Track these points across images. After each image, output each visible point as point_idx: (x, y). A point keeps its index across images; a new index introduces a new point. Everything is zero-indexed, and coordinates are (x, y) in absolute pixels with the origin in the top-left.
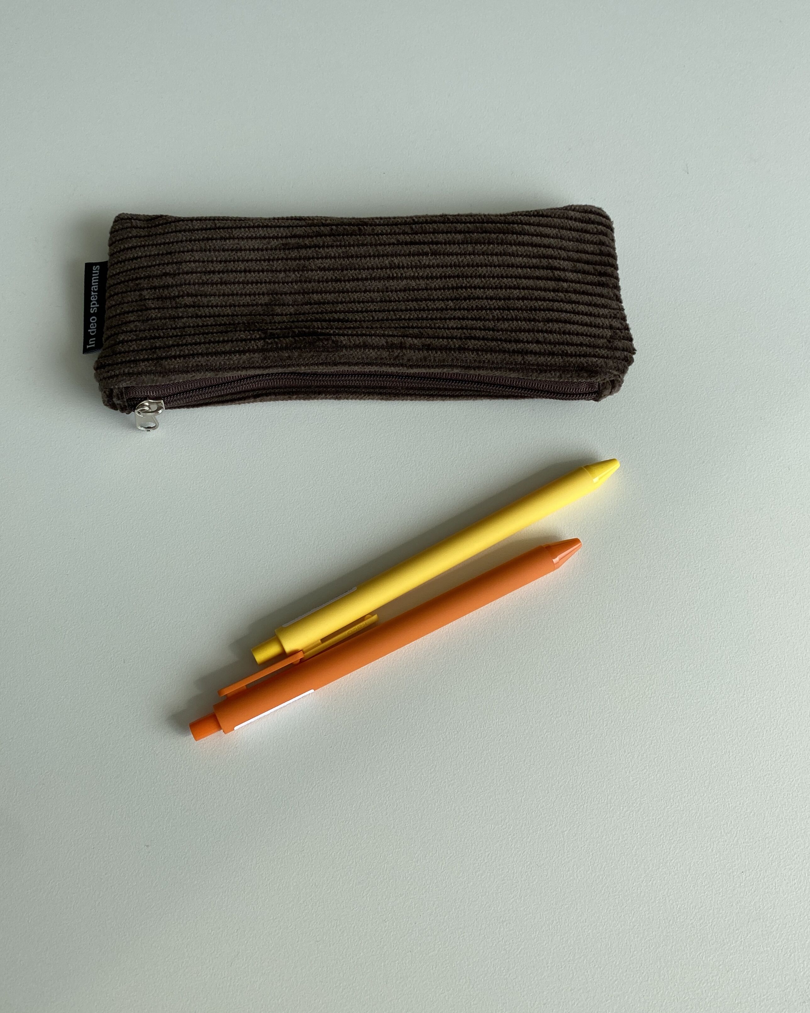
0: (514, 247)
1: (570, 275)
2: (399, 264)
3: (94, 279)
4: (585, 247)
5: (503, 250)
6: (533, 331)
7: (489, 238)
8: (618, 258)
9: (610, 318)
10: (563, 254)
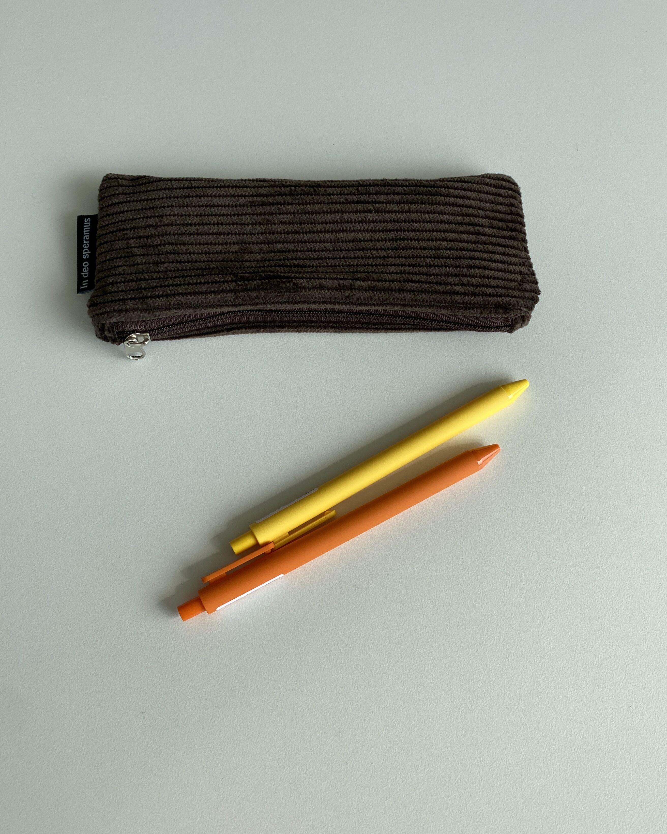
0: (442, 206)
1: (487, 230)
2: (348, 219)
3: (86, 230)
4: (499, 208)
5: (433, 209)
6: (459, 275)
7: (421, 199)
8: (525, 217)
9: (520, 265)
10: (482, 213)
